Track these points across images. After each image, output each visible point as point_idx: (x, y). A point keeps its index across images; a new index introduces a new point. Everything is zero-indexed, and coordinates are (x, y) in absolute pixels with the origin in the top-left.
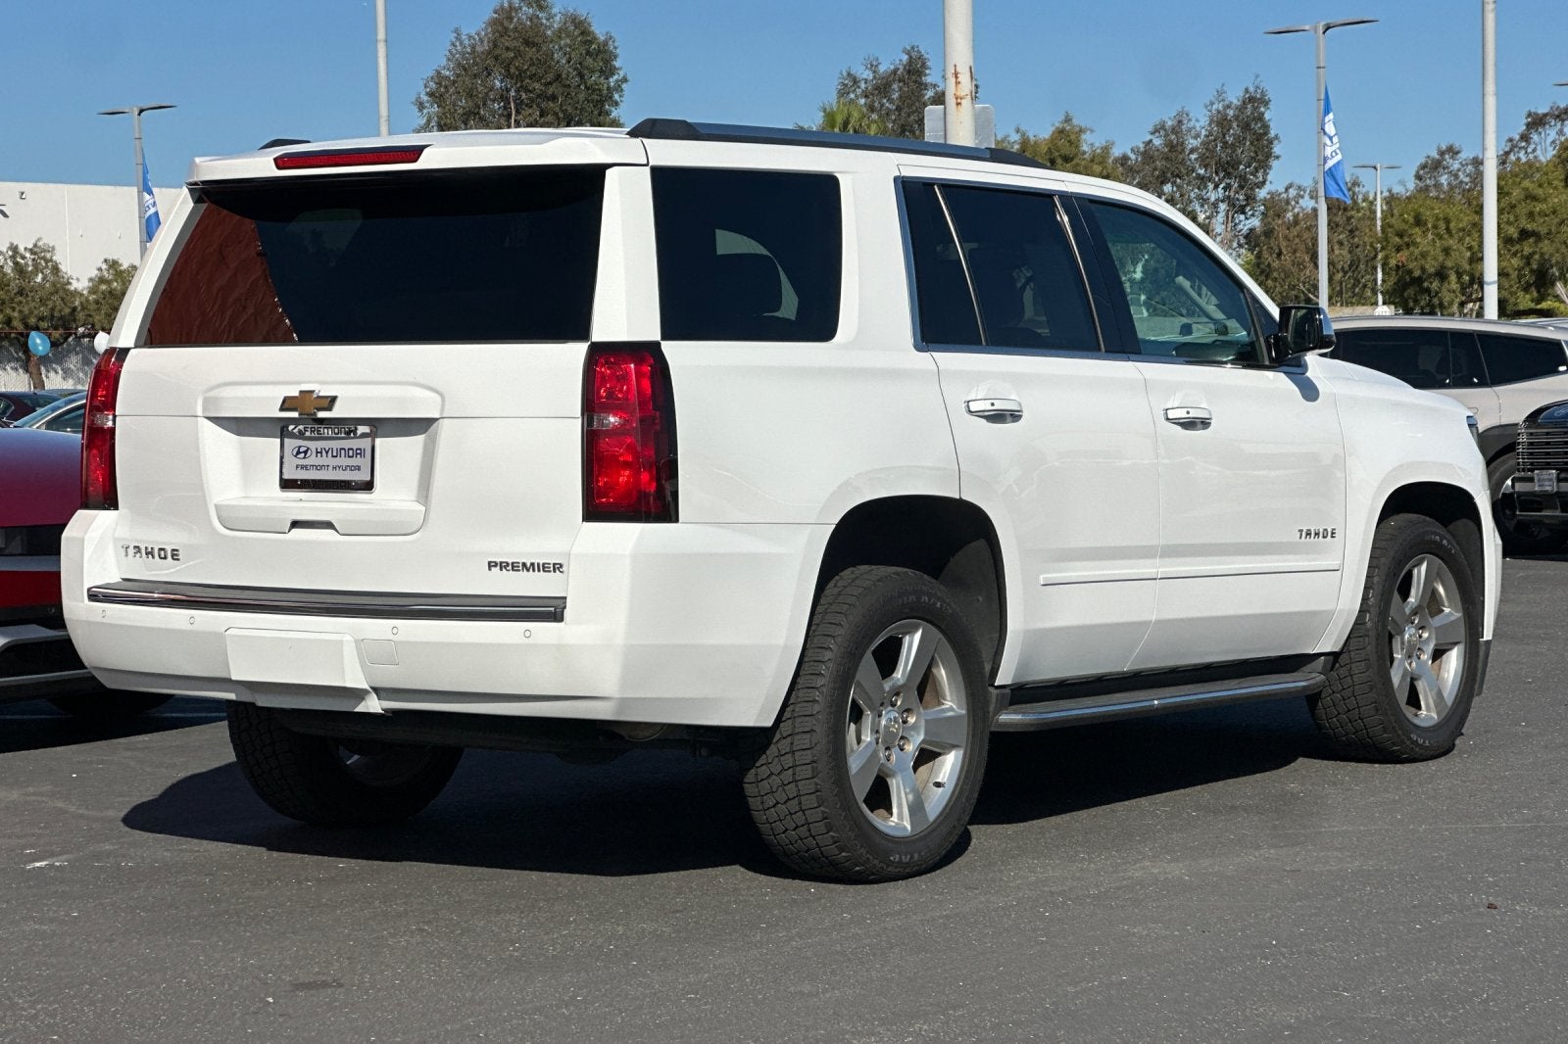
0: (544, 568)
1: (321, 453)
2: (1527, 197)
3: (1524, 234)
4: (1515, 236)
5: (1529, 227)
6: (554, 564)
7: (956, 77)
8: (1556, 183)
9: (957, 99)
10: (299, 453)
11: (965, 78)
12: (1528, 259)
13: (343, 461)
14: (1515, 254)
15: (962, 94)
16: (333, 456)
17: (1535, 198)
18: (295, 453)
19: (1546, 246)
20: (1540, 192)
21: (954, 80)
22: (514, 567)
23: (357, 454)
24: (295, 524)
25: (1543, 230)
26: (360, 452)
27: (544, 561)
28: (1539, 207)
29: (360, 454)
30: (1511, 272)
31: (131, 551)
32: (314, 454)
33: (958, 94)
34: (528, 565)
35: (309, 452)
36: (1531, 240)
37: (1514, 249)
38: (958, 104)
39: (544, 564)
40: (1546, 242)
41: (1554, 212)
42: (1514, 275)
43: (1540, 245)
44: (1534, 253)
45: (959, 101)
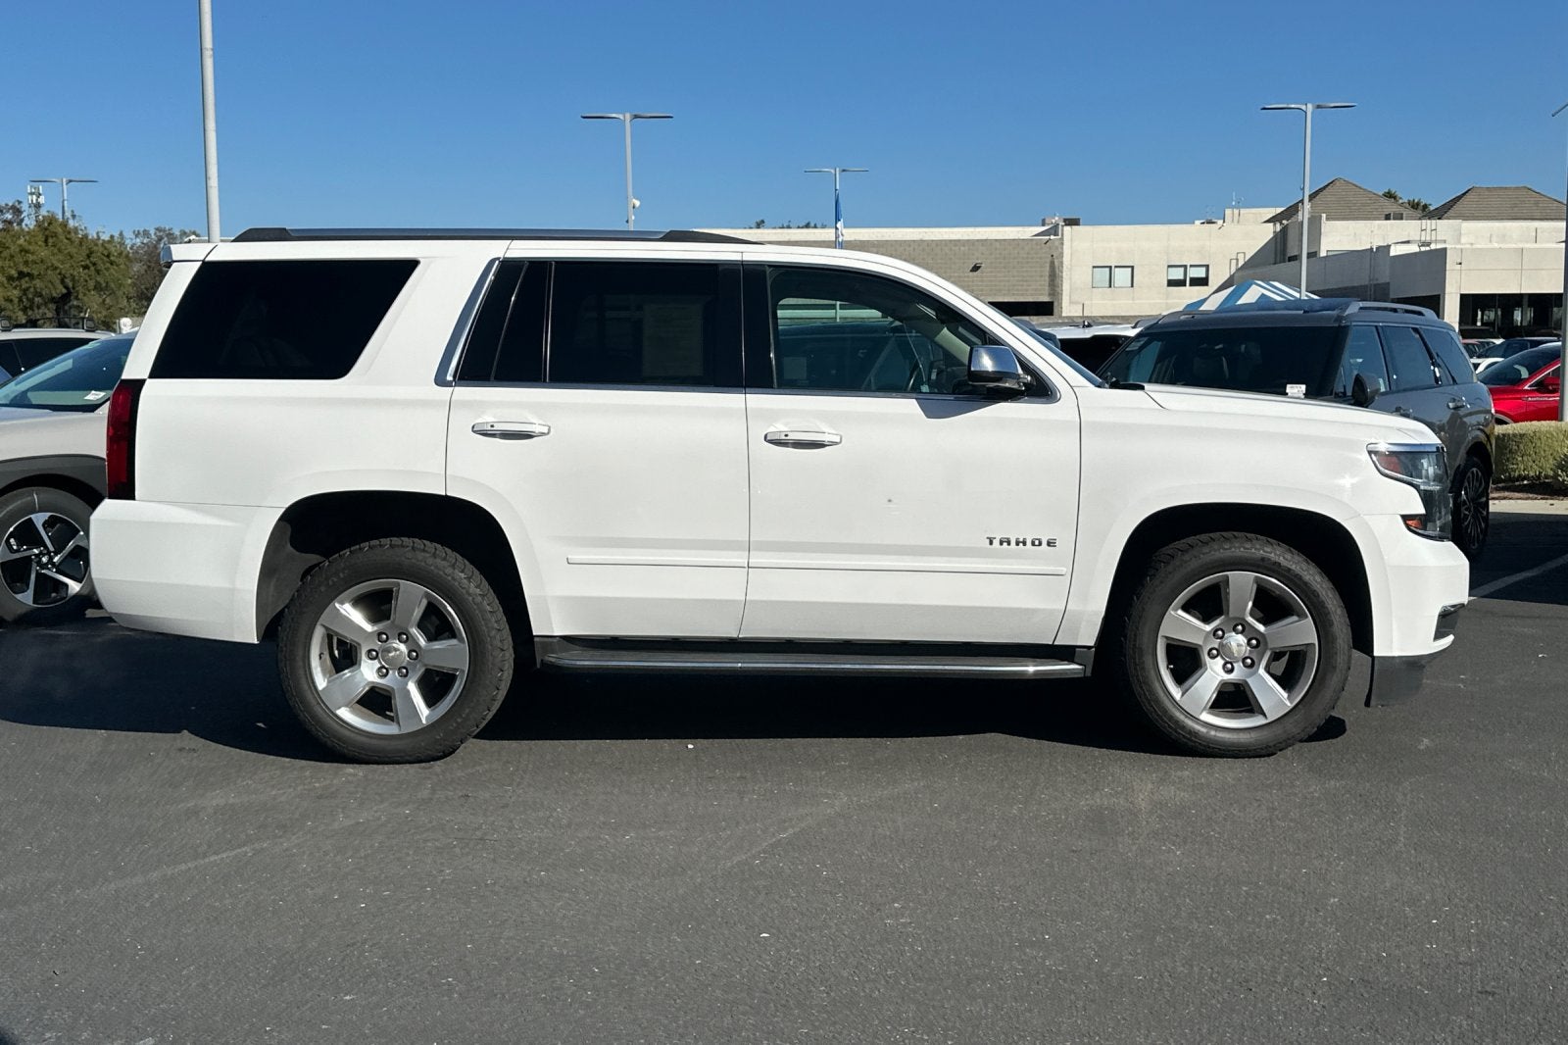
2: (21, 251)
3: (22, 275)
4: (16, 275)
5: (25, 270)
8: (40, 243)
12: (25, 291)
14: (15, 288)
17: (27, 252)
19: (38, 283)
20: (31, 248)
25: (36, 273)
28: (31, 257)
30: (14, 299)
36: (27, 279)
37: (14, 284)
40: (38, 280)
41: (42, 261)
42: (16, 301)
43: (34, 282)
44: (30, 287)
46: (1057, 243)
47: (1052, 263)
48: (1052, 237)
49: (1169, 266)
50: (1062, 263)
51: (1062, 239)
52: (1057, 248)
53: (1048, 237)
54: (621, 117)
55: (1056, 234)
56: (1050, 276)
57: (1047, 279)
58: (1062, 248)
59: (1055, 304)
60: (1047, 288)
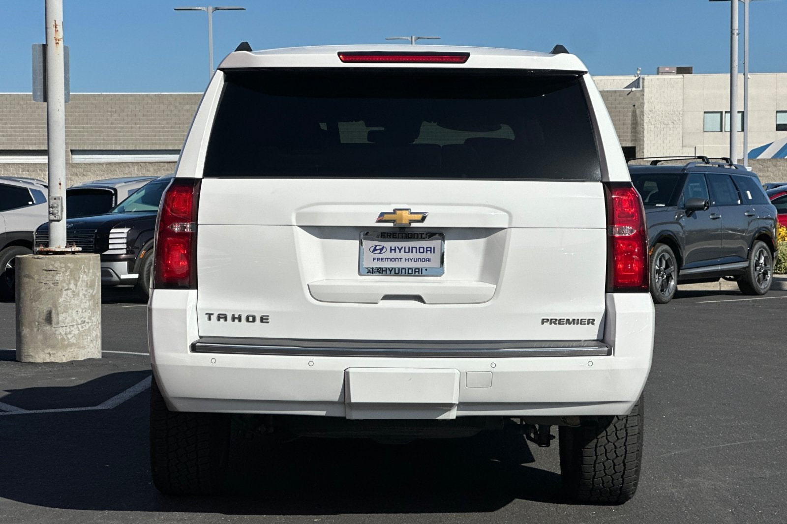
0: (581, 322)
1: (395, 250)
6: (589, 320)
7: (56, 28)
9: (56, 40)
10: (375, 250)
11: (60, 28)
13: (415, 255)
15: (59, 38)
16: (405, 252)
18: (372, 250)
21: (54, 29)
22: (560, 322)
23: (427, 251)
24: (387, 297)
26: (430, 250)
27: (582, 318)
29: (431, 251)
31: (214, 318)
32: (389, 250)
33: (57, 37)
34: (571, 320)
35: (384, 250)
38: (57, 43)
39: (582, 320)
45: (57, 41)
46: (638, 95)
47: (634, 113)
48: (634, 89)
49: (778, 112)
50: (643, 112)
51: (643, 91)
52: (638, 99)
53: (630, 89)
54: (205, 9)
55: (638, 87)
56: (632, 124)
57: (630, 126)
58: (643, 99)
59: (637, 149)
60: (629, 134)
